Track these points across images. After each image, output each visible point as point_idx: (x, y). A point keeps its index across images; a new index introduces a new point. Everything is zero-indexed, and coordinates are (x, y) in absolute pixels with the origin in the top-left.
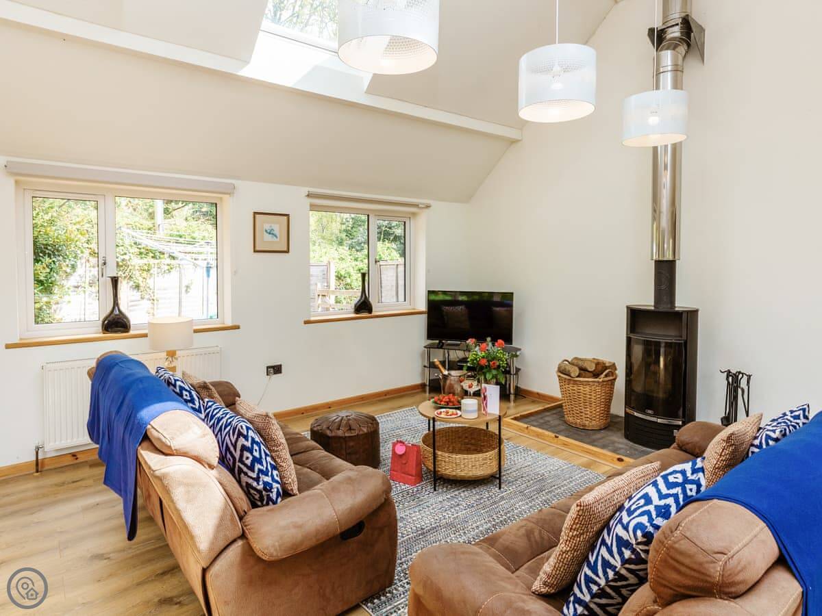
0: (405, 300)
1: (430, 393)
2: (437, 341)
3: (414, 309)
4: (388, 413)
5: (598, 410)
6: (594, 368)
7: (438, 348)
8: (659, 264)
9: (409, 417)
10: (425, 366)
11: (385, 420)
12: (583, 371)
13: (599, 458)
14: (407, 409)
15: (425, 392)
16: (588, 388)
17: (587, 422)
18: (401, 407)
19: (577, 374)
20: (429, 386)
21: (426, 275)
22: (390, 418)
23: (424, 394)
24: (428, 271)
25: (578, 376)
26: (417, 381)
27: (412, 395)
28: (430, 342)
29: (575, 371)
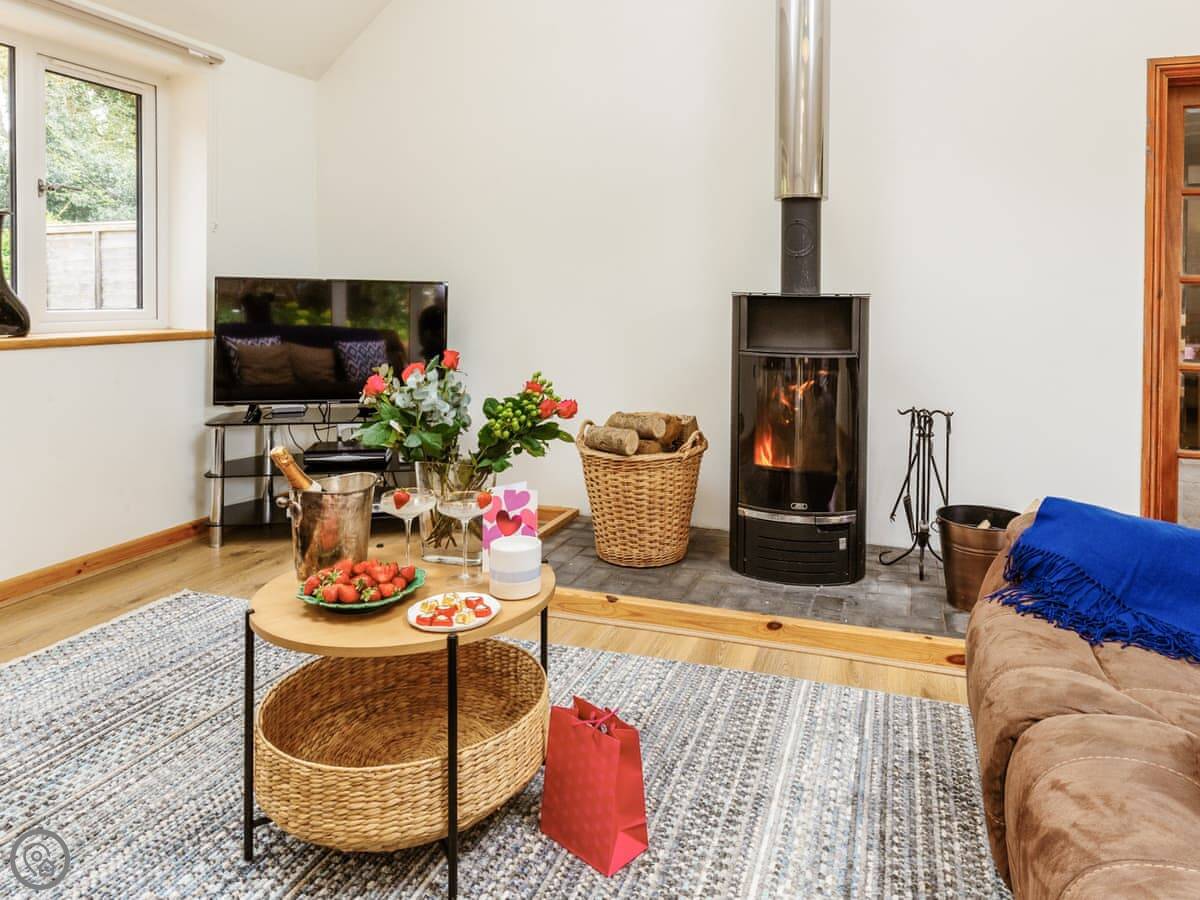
0: (140, 305)
1: (222, 544)
2: (245, 408)
3: (169, 328)
4: (94, 629)
5: (676, 521)
6: (664, 431)
7: (246, 423)
8: (790, 203)
9: (175, 626)
10: (209, 476)
11: (88, 652)
12: (646, 436)
13: (723, 630)
14: (161, 601)
15: (208, 542)
16: (658, 476)
17: (654, 552)
18: (138, 600)
19: (636, 448)
20: (222, 525)
21: (208, 237)
22: (108, 643)
23: (206, 550)
24: (213, 228)
25: (638, 452)
26: (186, 516)
27: (172, 556)
28: (224, 411)
29: (631, 441)
